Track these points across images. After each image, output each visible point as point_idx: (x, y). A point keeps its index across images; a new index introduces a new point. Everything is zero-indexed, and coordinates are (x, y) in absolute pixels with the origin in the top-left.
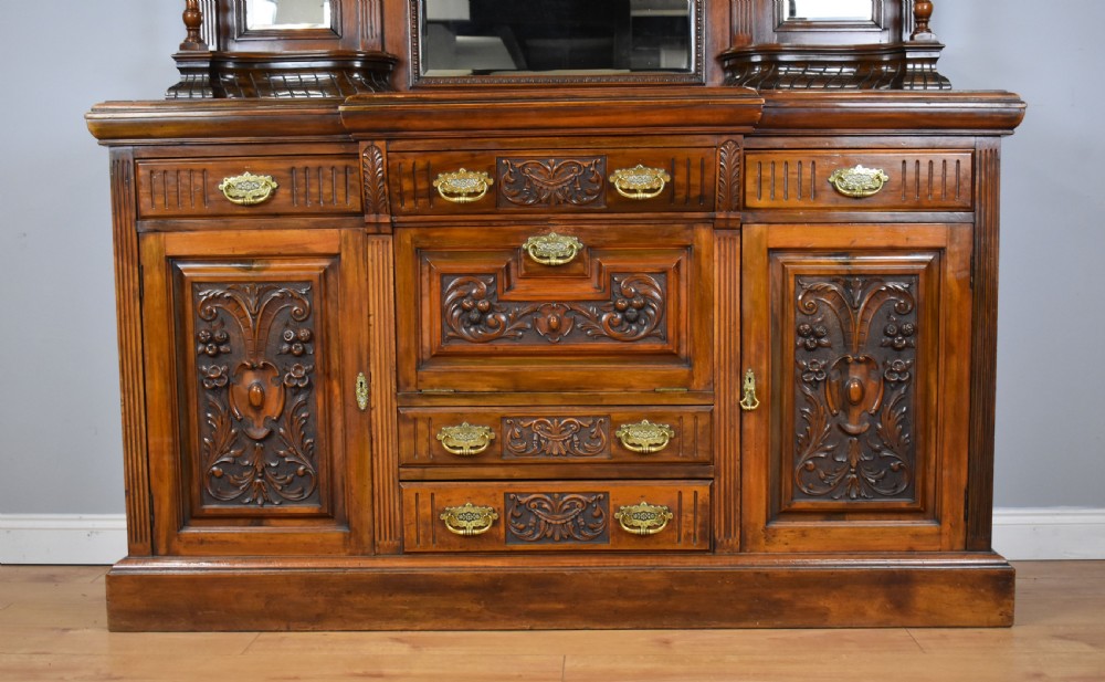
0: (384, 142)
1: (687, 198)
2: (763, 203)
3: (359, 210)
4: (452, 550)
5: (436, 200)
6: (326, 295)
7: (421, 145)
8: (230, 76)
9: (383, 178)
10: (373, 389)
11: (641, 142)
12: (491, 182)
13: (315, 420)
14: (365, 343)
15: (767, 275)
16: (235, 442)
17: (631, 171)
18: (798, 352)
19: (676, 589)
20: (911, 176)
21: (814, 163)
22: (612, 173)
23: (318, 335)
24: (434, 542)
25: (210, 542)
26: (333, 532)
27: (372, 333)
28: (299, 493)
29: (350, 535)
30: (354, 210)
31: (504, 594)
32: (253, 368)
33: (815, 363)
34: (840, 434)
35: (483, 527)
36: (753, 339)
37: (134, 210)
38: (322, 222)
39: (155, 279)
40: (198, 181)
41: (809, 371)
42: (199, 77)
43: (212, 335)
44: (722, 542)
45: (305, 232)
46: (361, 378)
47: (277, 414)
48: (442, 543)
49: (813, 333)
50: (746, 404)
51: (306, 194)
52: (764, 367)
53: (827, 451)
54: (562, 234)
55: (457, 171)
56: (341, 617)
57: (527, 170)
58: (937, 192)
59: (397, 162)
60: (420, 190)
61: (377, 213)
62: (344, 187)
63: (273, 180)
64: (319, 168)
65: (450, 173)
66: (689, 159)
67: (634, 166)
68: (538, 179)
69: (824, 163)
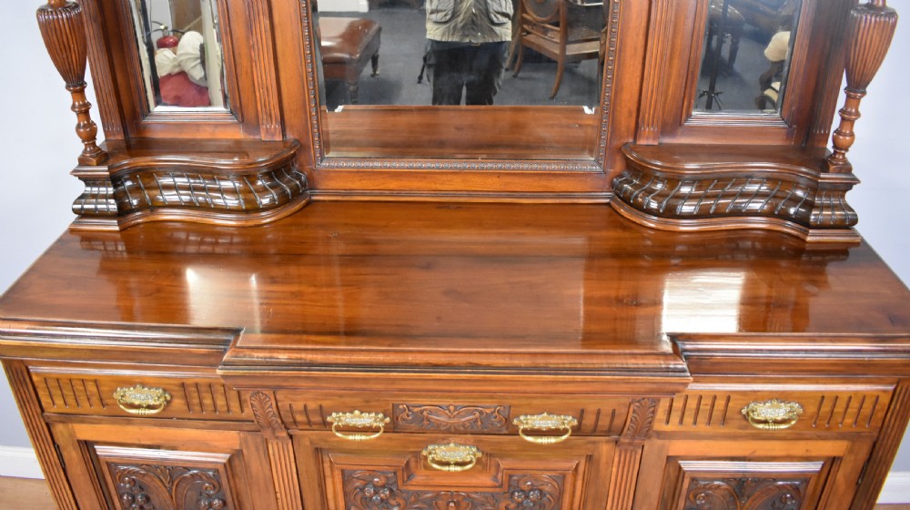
0: (271, 392)
1: (595, 430)
2: (669, 427)
6: (233, 475)
7: (309, 393)
9: (274, 414)
12: (388, 420)
15: (664, 474)
17: (537, 417)
20: (826, 408)
21: (729, 397)
23: (230, 502)
30: (251, 419)
37: (38, 405)
38: (220, 425)
39: (73, 456)
40: (92, 388)
42: (103, 190)
43: (134, 497)
45: (205, 432)
51: (201, 404)
54: (460, 444)
55: (352, 412)
57: (425, 413)
58: (849, 420)
59: (287, 403)
60: (314, 421)
61: (273, 429)
62: (238, 401)
63: (165, 392)
64: (210, 385)
65: (344, 413)
66: (599, 409)
67: (540, 414)
68: (438, 418)
69: (740, 397)
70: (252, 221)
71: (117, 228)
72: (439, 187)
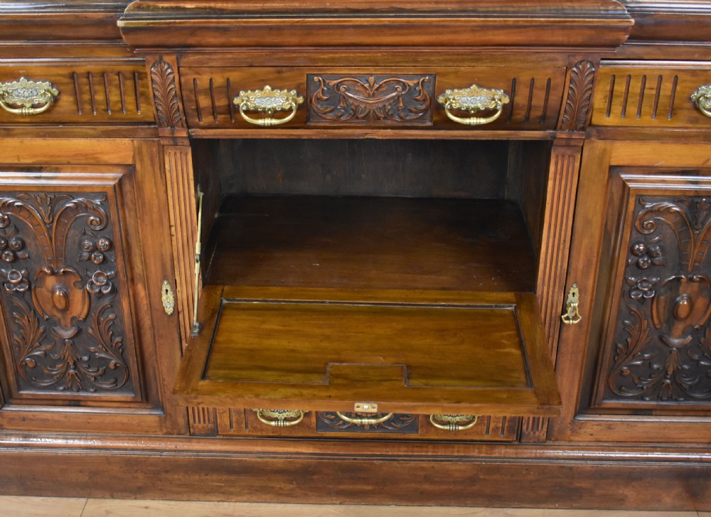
0: (174, 57)
1: (527, 118)
2: (611, 120)
3: (152, 120)
4: (264, 434)
5: (236, 117)
6: (123, 205)
7: (217, 61)
9: (176, 95)
10: (179, 295)
11: (479, 60)
12: (301, 100)
13: (122, 321)
14: (168, 253)
15: (606, 193)
16: (45, 337)
17: (465, 92)
18: (628, 269)
19: (482, 477)
21: (676, 77)
22: (443, 92)
23: (118, 245)
24: (246, 427)
25: (32, 420)
26: (148, 416)
27: (174, 243)
28: (114, 383)
29: (166, 417)
30: (148, 120)
31: (316, 477)
32: (53, 273)
33: (645, 281)
34: (660, 344)
35: (294, 419)
36: (582, 255)
38: (112, 131)
41: (638, 288)
43: (7, 242)
44: (529, 434)
45: (94, 141)
46: (166, 286)
47: (83, 316)
48: (255, 428)
49: (648, 252)
50: (568, 318)
51: (92, 101)
52: (590, 282)
53: (644, 360)
55: (262, 89)
56: (161, 490)
57: (342, 88)
59: (191, 77)
60: (219, 107)
61: (173, 126)
62: (134, 95)
63: (53, 85)
64: (103, 74)
65: (253, 90)
66: (533, 79)
67: (469, 86)
68: (355, 97)
69: (688, 77)
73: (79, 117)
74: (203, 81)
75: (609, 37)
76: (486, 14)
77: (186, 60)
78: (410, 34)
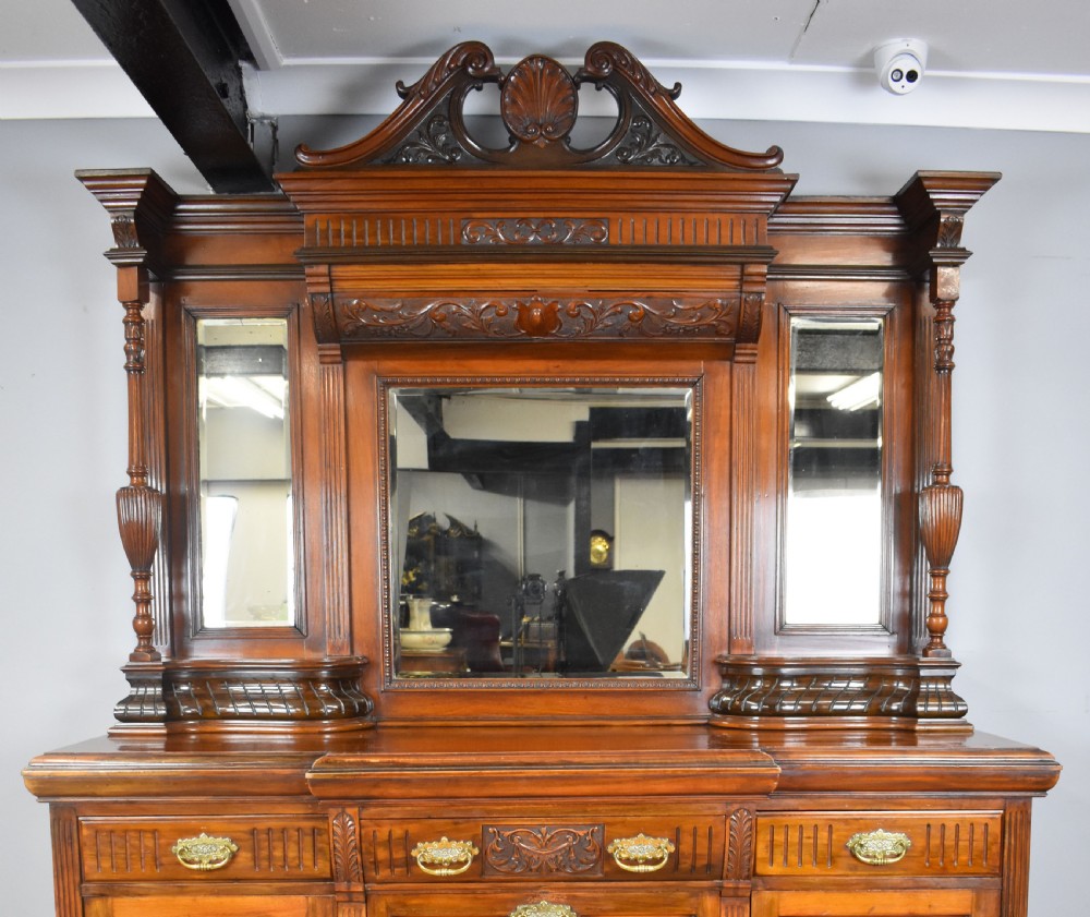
0: (356, 809)
1: (693, 867)
2: (774, 870)
3: (329, 876)
5: (414, 869)
7: (397, 812)
8: (185, 688)
9: (355, 848)
11: (644, 810)
12: (476, 851)
17: (631, 841)
20: (935, 841)
21: (830, 826)
22: (611, 841)
30: (324, 876)
37: (78, 873)
38: (287, 887)
40: (149, 842)
42: (150, 691)
45: (268, 899)
51: (270, 858)
54: (553, 903)
55: (439, 841)
57: (516, 839)
58: (964, 857)
59: (371, 829)
60: (396, 859)
61: (349, 881)
62: (311, 850)
63: (232, 842)
64: (283, 830)
65: (431, 842)
66: (695, 828)
67: (636, 835)
68: (528, 848)
69: (842, 826)
70: (313, 727)
71: (164, 731)
72: (519, 711)
73: (256, 873)
74: (383, 833)
75: (760, 785)
76: (648, 765)
77: (368, 812)
78: (578, 784)
